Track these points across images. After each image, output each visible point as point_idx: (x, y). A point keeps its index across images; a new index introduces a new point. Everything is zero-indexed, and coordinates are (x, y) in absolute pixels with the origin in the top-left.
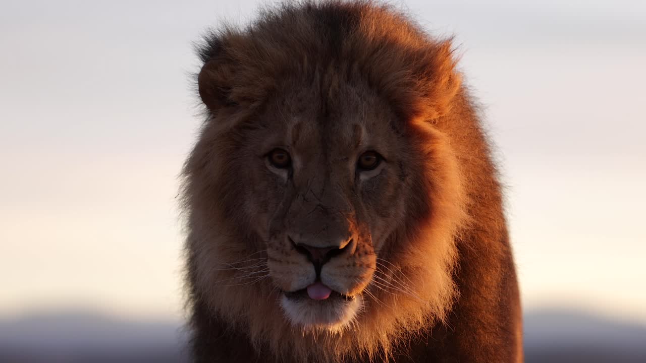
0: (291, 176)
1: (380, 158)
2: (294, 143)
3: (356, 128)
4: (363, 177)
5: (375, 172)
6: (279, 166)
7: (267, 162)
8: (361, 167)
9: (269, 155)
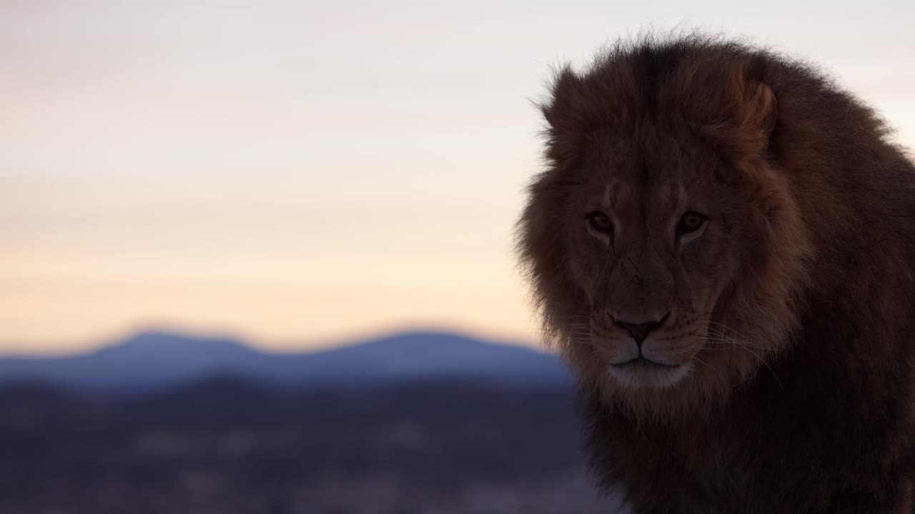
0: (612, 242)
1: (703, 217)
2: (613, 205)
3: (674, 187)
4: (684, 240)
5: (699, 233)
6: (600, 230)
7: (587, 223)
8: (682, 228)
9: (590, 217)
